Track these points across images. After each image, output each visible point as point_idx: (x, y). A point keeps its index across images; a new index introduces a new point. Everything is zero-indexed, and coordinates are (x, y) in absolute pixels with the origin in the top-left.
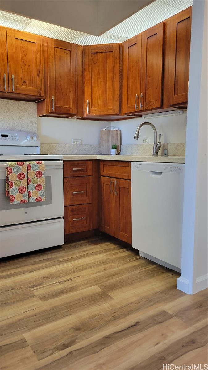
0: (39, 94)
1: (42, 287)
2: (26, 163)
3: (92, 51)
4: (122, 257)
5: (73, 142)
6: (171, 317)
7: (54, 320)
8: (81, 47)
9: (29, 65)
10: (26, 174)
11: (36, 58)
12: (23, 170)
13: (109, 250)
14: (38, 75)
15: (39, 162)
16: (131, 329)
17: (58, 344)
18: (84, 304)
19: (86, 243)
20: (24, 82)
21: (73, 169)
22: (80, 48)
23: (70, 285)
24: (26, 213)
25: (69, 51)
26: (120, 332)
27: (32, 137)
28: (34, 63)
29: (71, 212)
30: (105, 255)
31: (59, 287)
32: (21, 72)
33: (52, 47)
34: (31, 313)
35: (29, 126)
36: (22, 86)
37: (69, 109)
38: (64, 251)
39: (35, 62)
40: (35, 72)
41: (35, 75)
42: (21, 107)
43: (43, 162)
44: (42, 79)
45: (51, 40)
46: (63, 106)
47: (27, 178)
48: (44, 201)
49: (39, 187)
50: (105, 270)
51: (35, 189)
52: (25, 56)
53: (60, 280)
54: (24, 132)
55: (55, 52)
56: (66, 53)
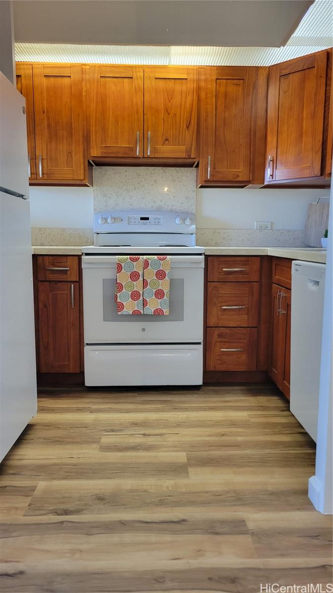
0: (188, 156)
1: (118, 435)
2: (142, 258)
3: (280, 73)
4: (274, 423)
5: (257, 227)
6: (245, 532)
7: (87, 478)
8: (265, 70)
9: (175, 114)
10: (141, 273)
11: (185, 102)
12: (138, 267)
13: (265, 408)
14: (188, 127)
15: (162, 257)
16: (165, 526)
17: (61, 507)
18: (143, 471)
19: (242, 390)
20: (167, 140)
21: (224, 269)
22: (263, 71)
23: (154, 441)
24: (144, 330)
25: (242, 81)
26: (147, 523)
27: (184, 220)
28: (182, 110)
29: (218, 338)
30: (248, 415)
31: (139, 440)
32: (163, 125)
33: (212, 80)
34: (74, 461)
35: (183, 203)
36: (163, 145)
37: (238, 174)
38: (196, 396)
39: (184, 107)
40: (183, 122)
41: (183, 127)
42: (173, 177)
43: (168, 256)
44: (193, 132)
45: (211, 69)
46: (227, 169)
47: (142, 279)
48: (167, 314)
49: (159, 294)
50: (223, 435)
51: (154, 296)
52: (170, 102)
53: (147, 432)
54: (176, 212)
55: (218, 87)
56: (237, 85)
